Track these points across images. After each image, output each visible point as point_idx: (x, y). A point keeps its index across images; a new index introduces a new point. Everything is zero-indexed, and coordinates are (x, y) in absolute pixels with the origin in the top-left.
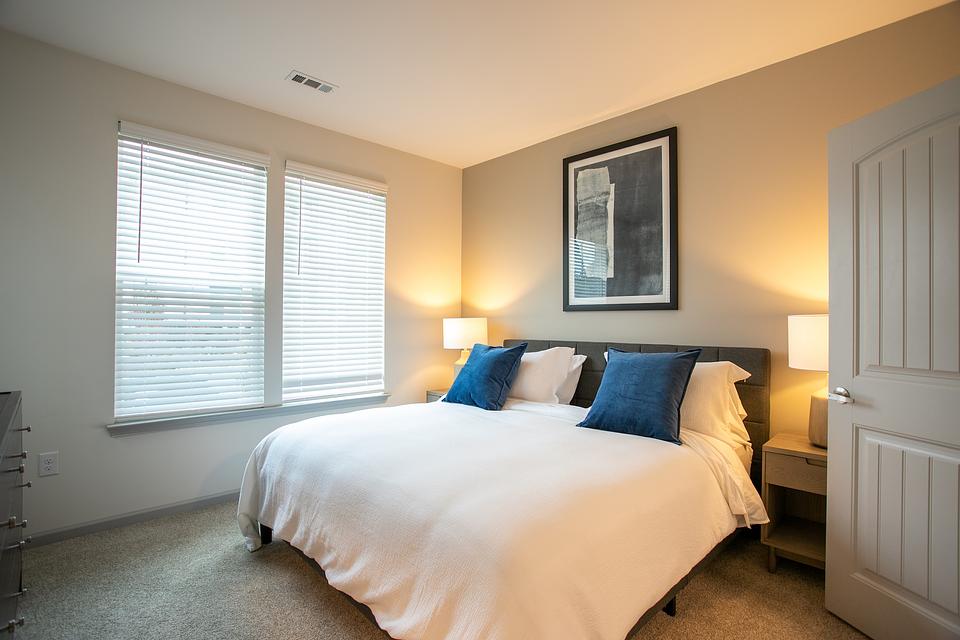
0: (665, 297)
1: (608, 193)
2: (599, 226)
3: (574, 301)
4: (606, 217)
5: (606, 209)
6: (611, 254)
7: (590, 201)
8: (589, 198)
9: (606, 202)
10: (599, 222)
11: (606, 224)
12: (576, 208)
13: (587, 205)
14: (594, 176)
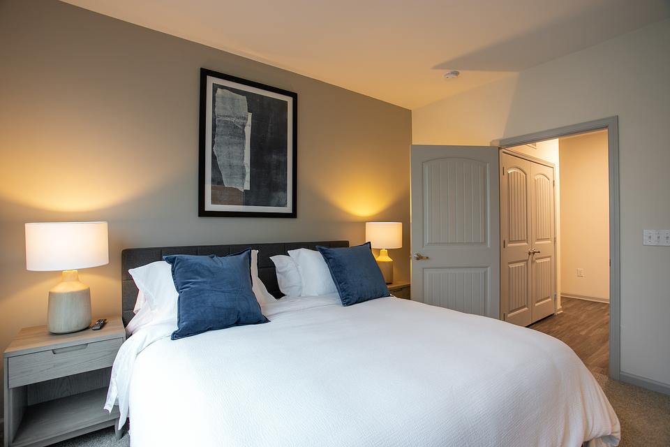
0: (288, 209)
1: (246, 119)
2: (237, 144)
3: (209, 206)
4: (244, 138)
5: (244, 131)
6: (248, 170)
7: (229, 119)
8: (229, 116)
9: (244, 126)
10: (236, 140)
11: (243, 144)
12: (214, 120)
13: (226, 122)
14: (233, 99)
